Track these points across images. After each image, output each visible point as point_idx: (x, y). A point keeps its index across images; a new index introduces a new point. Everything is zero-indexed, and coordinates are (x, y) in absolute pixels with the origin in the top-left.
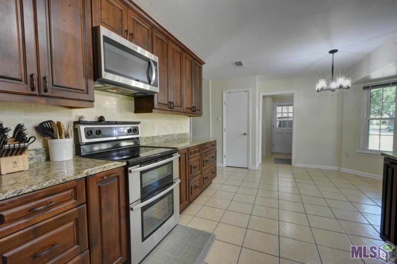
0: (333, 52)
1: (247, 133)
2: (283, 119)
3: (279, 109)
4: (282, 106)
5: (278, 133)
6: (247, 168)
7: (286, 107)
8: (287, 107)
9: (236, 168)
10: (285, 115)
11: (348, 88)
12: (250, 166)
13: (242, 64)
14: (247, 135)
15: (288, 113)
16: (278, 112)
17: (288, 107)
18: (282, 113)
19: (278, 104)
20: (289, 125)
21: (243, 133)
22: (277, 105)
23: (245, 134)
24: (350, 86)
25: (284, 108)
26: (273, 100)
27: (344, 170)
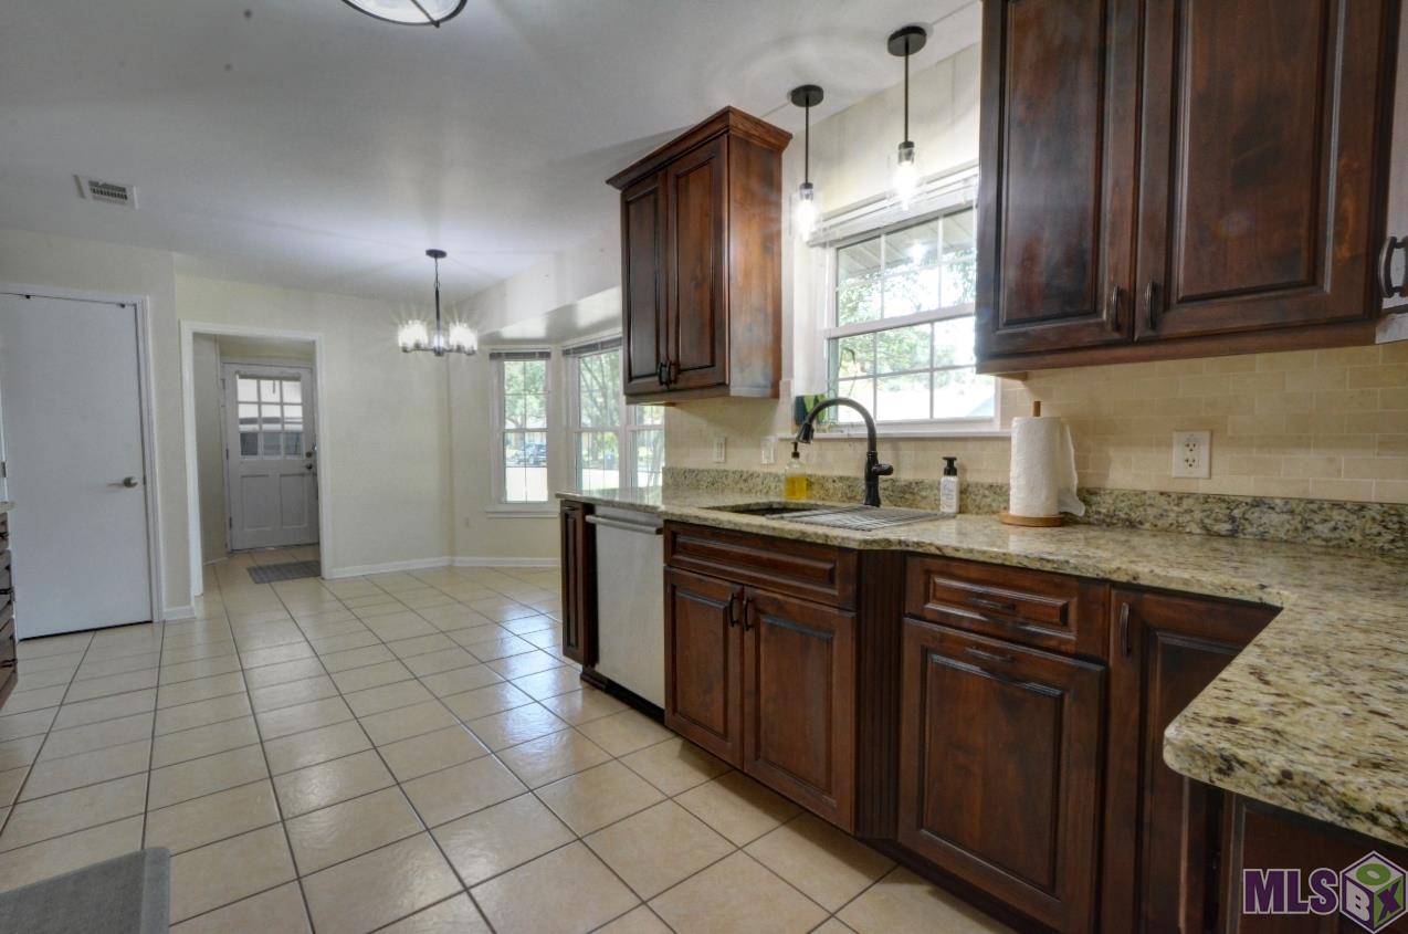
0: (436, 254)
1: (137, 479)
2: (266, 427)
3: (246, 389)
4: (258, 377)
5: (247, 476)
6: (150, 622)
7: (270, 383)
8: (277, 383)
9: (91, 634)
10: (271, 412)
11: (471, 353)
12: (165, 610)
13: (126, 197)
14: (140, 486)
15: (282, 404)
16: (240, 398)
17: (281, 384)
18: (260, 403)
19: (244, 369)
20: (287, 447)
21: (121, 478)
22: (237, 372)
23: (128, 483)
24: (476, 348)
25: (266, 385)
26: (222, 354)
27: (462, 561)
